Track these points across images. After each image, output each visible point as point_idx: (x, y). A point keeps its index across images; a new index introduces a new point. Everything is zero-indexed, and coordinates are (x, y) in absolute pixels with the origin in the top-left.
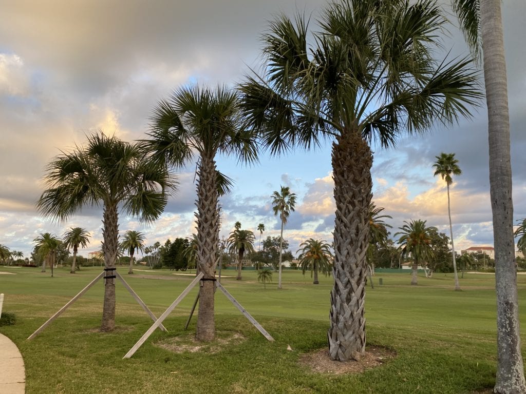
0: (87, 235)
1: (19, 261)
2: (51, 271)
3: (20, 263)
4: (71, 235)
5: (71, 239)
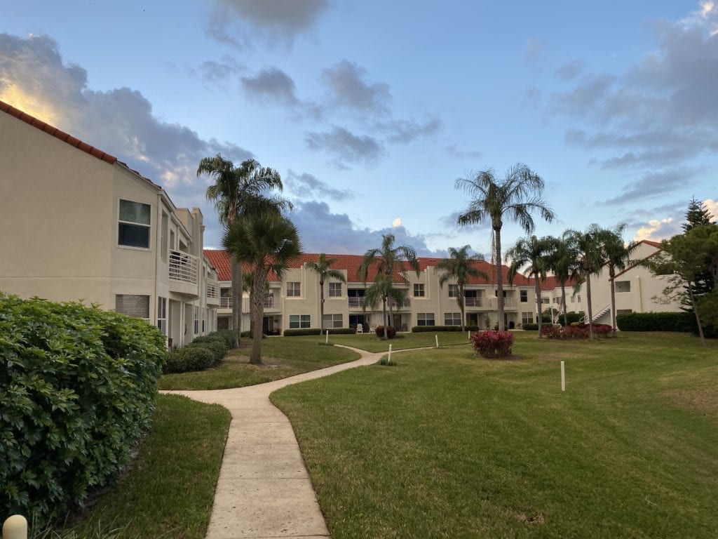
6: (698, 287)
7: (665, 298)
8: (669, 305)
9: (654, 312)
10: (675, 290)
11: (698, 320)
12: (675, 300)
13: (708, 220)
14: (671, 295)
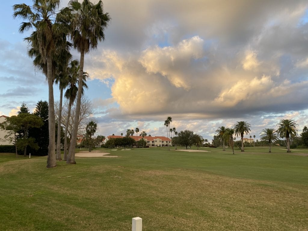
0: (249, 126)
1: (206, 144)
2: (232, 150)
3: (207, 145)
4: (238, 127)
5: (239, 130)
6: (20, 136)
7: (4, 139)
8: (6, 142)
9: (2, 145)
10: (9, 136)
11: (16, 148)
12: (8, 140)
13: (27, 111)
14: (7, 138)
